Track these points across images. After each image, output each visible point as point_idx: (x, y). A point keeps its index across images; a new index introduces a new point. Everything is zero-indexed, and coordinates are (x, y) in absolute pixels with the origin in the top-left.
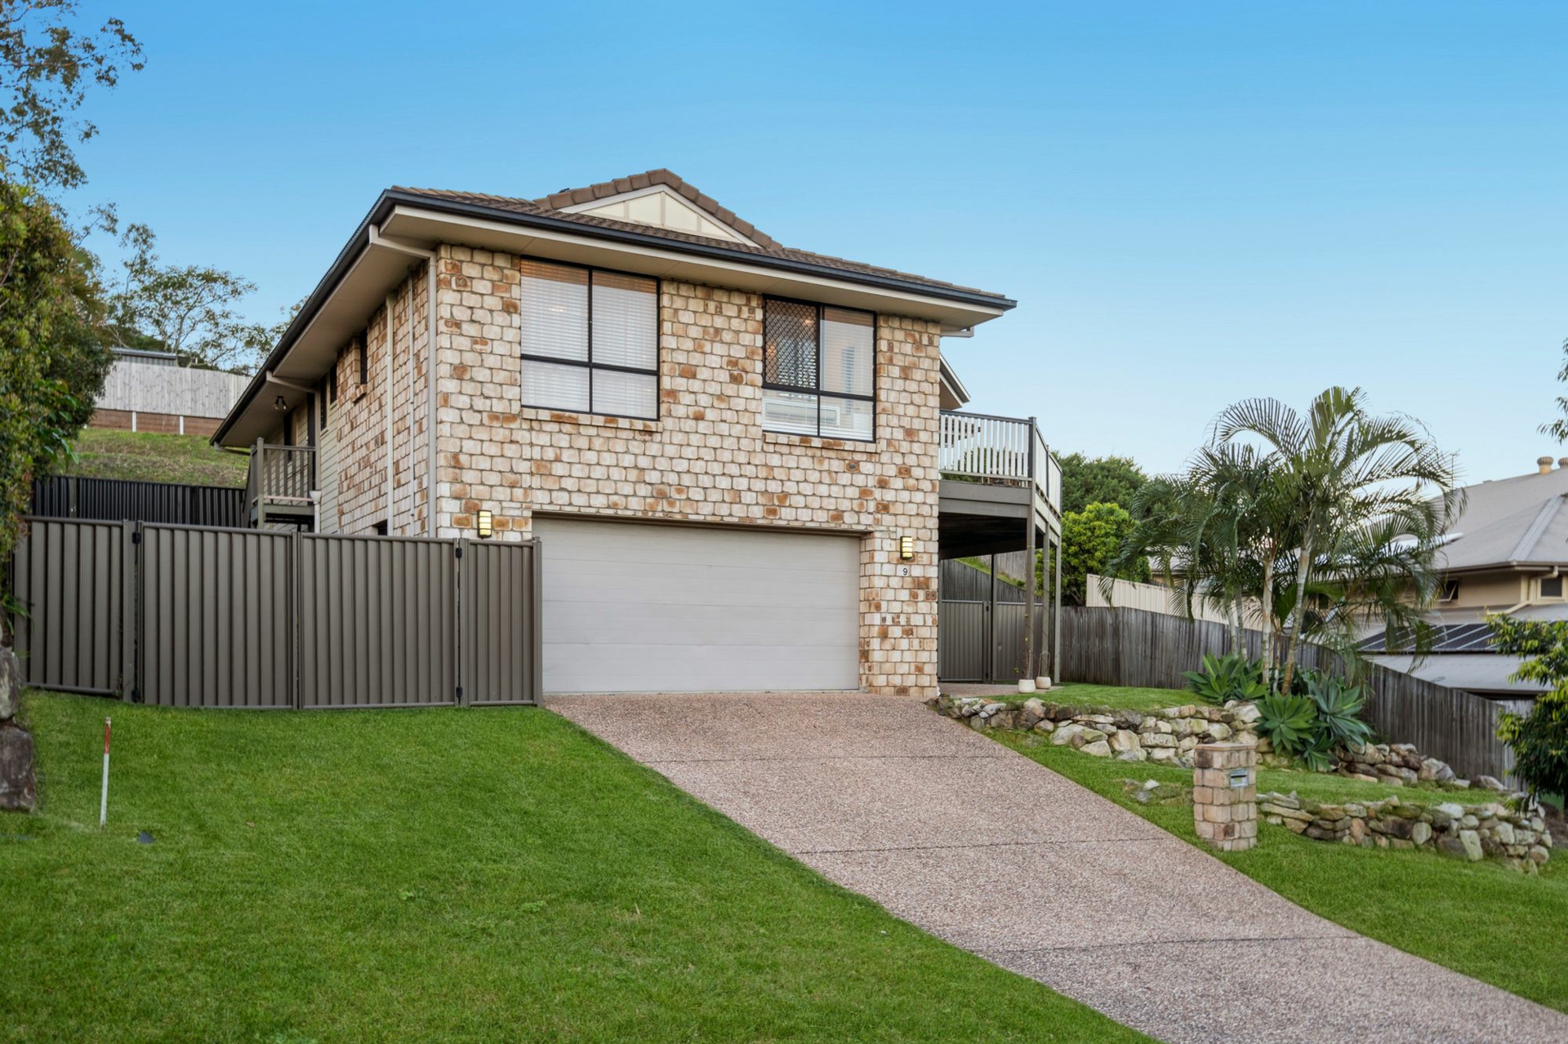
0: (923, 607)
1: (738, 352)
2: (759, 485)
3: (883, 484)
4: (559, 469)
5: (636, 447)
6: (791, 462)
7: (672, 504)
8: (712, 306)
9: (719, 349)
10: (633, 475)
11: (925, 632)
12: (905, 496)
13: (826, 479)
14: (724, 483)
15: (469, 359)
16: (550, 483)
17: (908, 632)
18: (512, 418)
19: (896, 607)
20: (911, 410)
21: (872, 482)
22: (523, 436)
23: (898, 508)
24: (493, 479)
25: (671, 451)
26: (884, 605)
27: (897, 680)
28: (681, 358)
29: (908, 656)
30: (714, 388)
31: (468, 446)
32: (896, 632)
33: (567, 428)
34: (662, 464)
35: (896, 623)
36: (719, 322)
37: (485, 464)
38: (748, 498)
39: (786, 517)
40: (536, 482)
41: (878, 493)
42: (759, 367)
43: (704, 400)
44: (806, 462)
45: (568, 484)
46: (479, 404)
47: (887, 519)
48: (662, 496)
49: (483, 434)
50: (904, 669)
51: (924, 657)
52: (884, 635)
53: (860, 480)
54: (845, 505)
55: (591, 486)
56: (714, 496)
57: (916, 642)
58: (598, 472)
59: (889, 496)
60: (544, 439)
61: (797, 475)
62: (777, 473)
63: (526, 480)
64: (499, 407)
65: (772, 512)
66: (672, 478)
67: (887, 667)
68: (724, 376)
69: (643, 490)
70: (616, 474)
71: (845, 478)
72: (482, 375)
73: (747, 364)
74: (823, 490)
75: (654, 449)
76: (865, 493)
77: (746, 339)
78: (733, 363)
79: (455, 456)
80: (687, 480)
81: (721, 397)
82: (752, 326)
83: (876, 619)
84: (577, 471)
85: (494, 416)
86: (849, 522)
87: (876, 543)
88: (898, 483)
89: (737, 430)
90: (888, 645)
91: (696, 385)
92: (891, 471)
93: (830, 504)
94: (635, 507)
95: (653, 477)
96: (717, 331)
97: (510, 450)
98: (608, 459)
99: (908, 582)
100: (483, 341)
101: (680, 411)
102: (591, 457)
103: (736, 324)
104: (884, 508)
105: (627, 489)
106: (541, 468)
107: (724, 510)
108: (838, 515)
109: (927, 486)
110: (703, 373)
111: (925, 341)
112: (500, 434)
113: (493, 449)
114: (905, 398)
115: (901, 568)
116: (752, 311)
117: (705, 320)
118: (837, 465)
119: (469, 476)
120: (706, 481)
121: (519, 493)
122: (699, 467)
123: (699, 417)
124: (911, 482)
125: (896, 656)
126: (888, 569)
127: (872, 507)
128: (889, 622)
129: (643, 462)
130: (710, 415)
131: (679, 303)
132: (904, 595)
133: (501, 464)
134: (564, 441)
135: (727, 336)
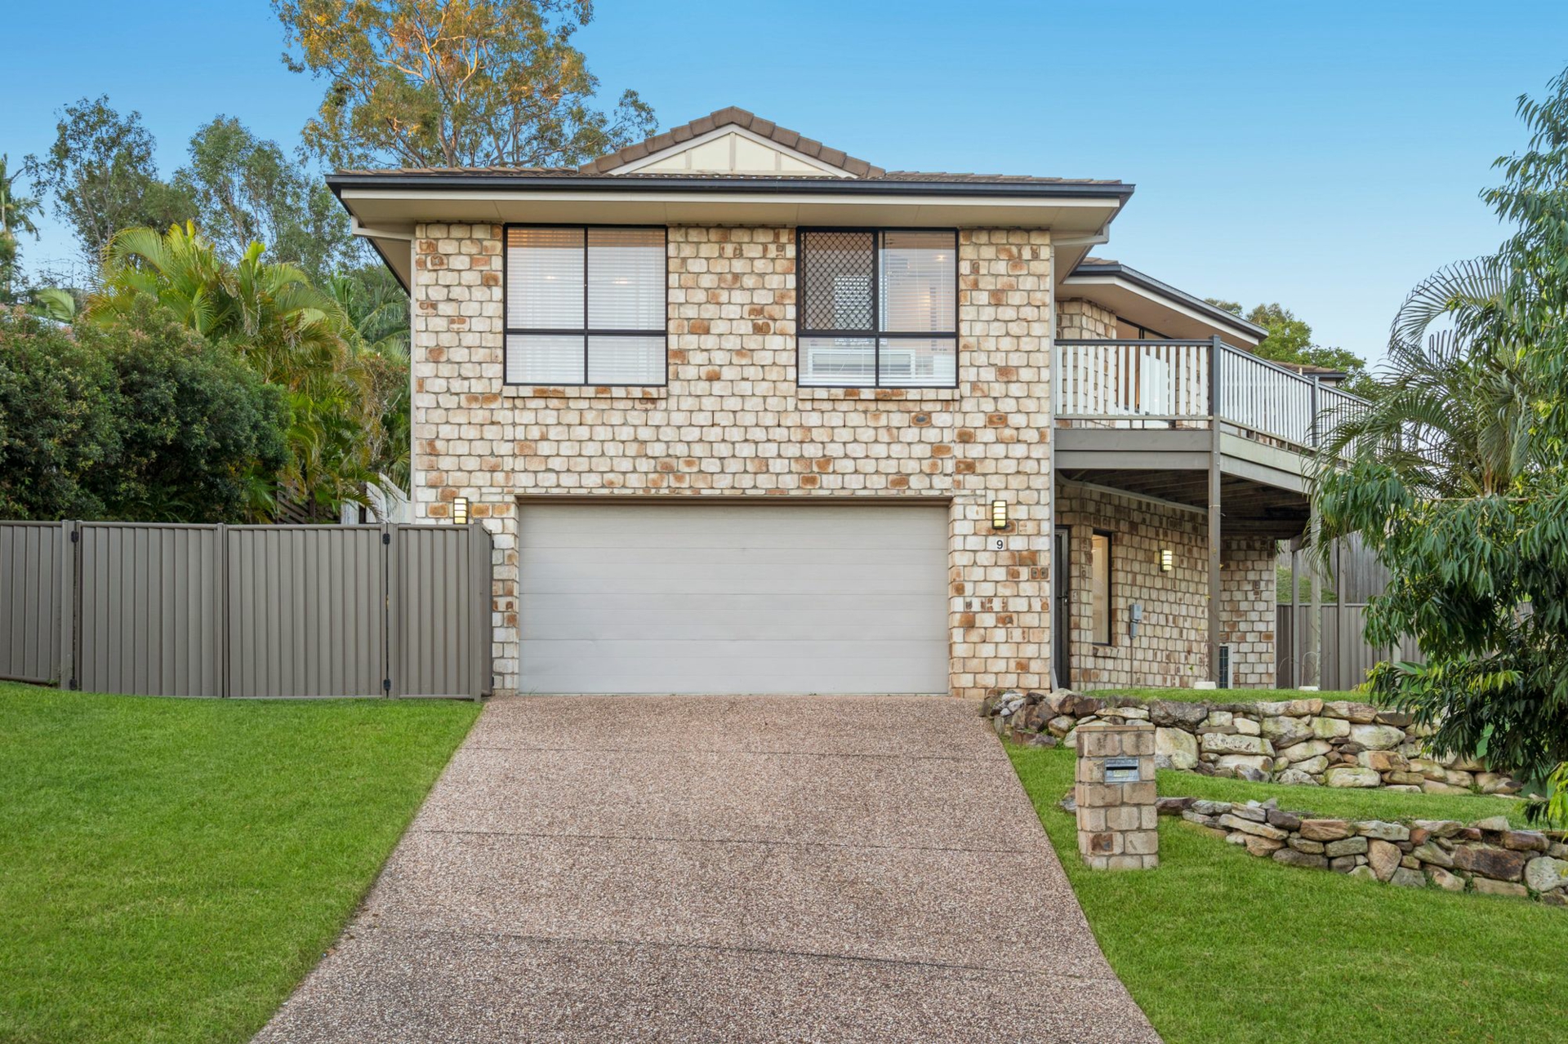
0: (1028, 588)
1: (763, 298)
2: (792, 450)
3: (965, 438)
4: (545, 448)
5: (635, 417)
6: (836, 420)
7: (680, 478)
8: (729, 249)
9: (738, 296)
10: (632, 449)
11: (1031, 620)
12: (1000, 450)
13: (884, 436)
14: (747, 450)
15: (446, 339)
16: (535, 465)
17: (1006, 620)
18: (493, 397)
19: (987, 589)
20: (1007, 343)
21: (948, 436)
22: (504, 416)
23: (990, 466)
24: (472, 463)
25: (678, 418)
26: (969, 588)
27: (989, 680)
28: (691, 312)
29: (1005, 651)
30: (733, 343)
31: (446, 431)
32: (988, 620)
33: (554, 403)
34: (668, 434)
35: (986, 608)
36: (739, 266)
37: (462, 448)
38: (777, 466)
39: (829, 485)
40: (519, 464)
41: (958, 450)
42: (791, 312)
43: (719, 357)
44: (855, 419)
45: (556, 463)
46: (457, 386)
47: (972, 481)
48: (668, 470)
49: (460, 417)
50: (1001, 665)
51: (1030, 650)
52: (969, 624)
53: (931, 435)
54: (911, 466)
55: (583, 464)
56: (733, 466)
57: (1017, 635)
58: (590, 449)
59: (975, 451)
60: (528, 417)
61: (845, 435)
62: (817, 434)
63: (508, 463)
64: (478, 387)
65: (811, 480)
66: (680, 450)
67: (974, 664)
68: (746, 327)
69: (644, 465)
70: (612, 449)
71: (911, 434)
72: (459, 355)
73: (776, 311)
74: (880, 450)
75: (657, 418)
76: (939, 450)
77: (774, 282)
78: (757, 311)
79: (431, 443)
80: (698, 451)
81: (740, 352)
82: (781, 265)
83: (958, 604)
84: (566, 449)
85: (473, 397)
86: (917, 486)
87: (957, 511)
88: (989, 435)
89: (763, 388)
90: (974, 636)
91: (709, 341)
92: (979, 420)
93: (891, 467)
94: (635, 485)
95: (658, 449)
96: (736, 277)
97: (490, 432)
98: (602, 433)
99: (1004, 557)
100: (461, 319)
101: (690, 372)
102: (583, 433)
103: (760, 265)
104: (968, 467)
105: (626, 465)
106: (525, 449)
107: (746, 482)
108: (902, 479)
109: (1032, 435)
110: (718, 327)
111: (1027, 254)
112: (480, 416)
113: (472, 433)
114: (997, 329)
115: (992, 542)
116: (781, 248)
117: (721, 266)
118: (897, 419)
119: (445, 463)
120: (723, 450)
121: (499, 477)
122: (714, 434)
123: (713, 378)
124: (1008, 433)
125: (987, 650)
126: (974, 543)
127: (949, 466)
128: (976, 607)
129: (645, 434)
130: (727, 373)
131: (687, 251)
132: (1000, 574)
133: (480, 448)
134: (550, 417)
135: (749, 282)
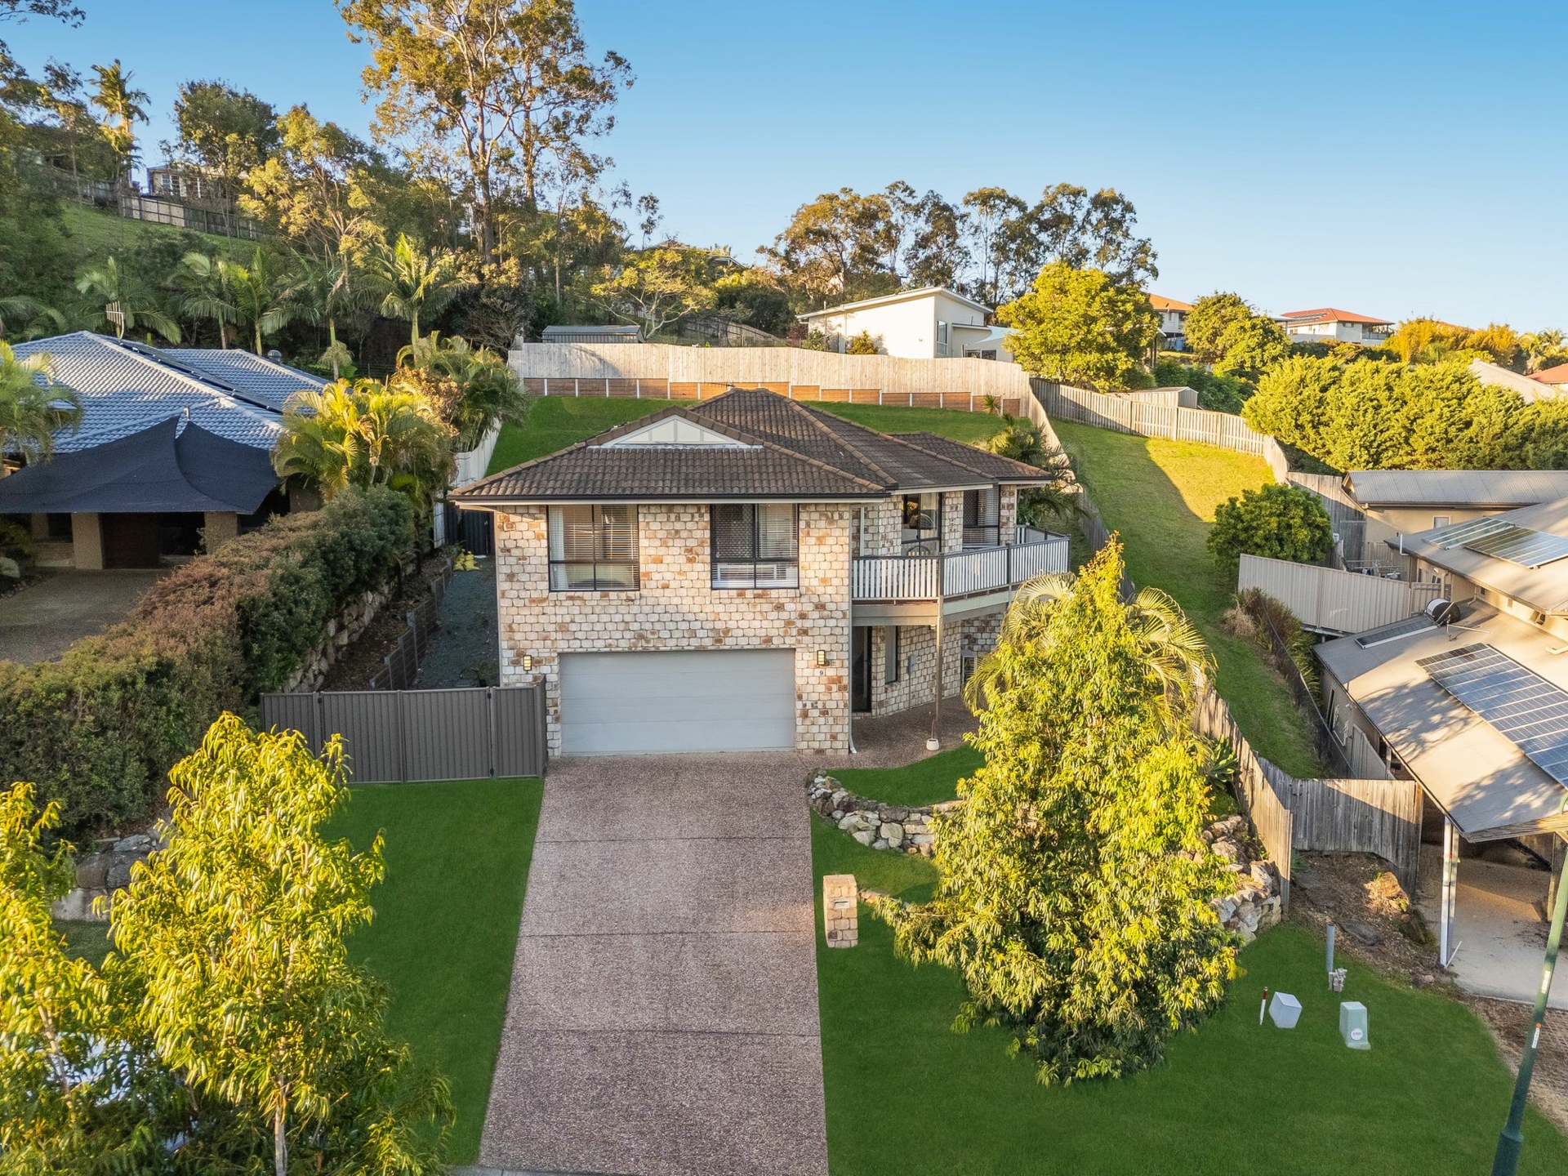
0: (836, 695)
1: (691, 543)
2: (709, 625)
3: (803, 616)
4: (573, 627)
5: (623, 609)
6: (733, 608)
7: (648, 641)
8: (673, 516)
9: (678, 542)
10: (621, 626)
11: (838, 713)
12: (821, 623)
13: (759, 616)
14: (685, 626)
15: (516, 569)
16: (568, 636)
17: (824, 713)
18: (544, 600)
19: (815, 697)
20: (825, 565)
21: (793, 616)
22: (550, 610)
23: (816, 632)
24: (533, 636)
25: (646, 609)
26: (805, 696)
27: (816, 745)
28: (652, 552)
29: (824, 729)
30: (676, 568)
31: (518, 619)
32: (815, 713)
33: (577, 602)
34: (641, 618)
35: (814, 707)
36: (678, 526)
37: (528, 628)
38: (701, 634)
39: (729, 643)
40: (559, 636)
41: (799, 623)
42: (708, 550)
43: (668, 576)
44: (743, 608)
45: (579, 635)
46: (523, 594)
47: (806, 639)
48: (641, 637)
49: (526, 611)
50: (822, 737)
51: (838, 729)
52: (805, 715)
53: (784, 615)
54: (774, 632)
55: (594, 635)
56: (677, 634)
57: (831, 720)
58: (598, 627)
59: (808, 624)
60: (564, 610)
61: (738, 616)
62: (722, 616)
63: (553, 636)
64: (535, 595)
65: (719, 641)
66: (648, 626)
67: (807, 736)
68: (683, 559)
69: (628, 635)
70: (610, 627)
71: (774, 615)
72: (524, 577)
73: (699, 550)
74: (757, 624)
75: (635, 609)
76: (789, 623)
77: (698, 534)
78: (690, 550)
79: (510, 626)
80: (658, 626)
81: (680, 573)
82: (702, 525)
83: (799, 705)
84: (585, 627)
85: (532, 601)
86: (777, 642)
87: (798, 655)
88: (816, 615)
89: (693, 592)
90: (808, 722)
91: (662, 567)
92: (810, 607)
93: (763, 633)
94: (624, 645)
95: (636, 626)
96: (677, 532)
97: (543, 619)
98: (605, 618)
99: (824, 680)
100: (524, 558)
101: (653, 584)
102: (594, 618)
103: (690, 525)
104: (805, 632)
105: (618, 635)
106: (562, 628)
107: (684, 643)
108: (769, 640)
109: (840, 615)
110: (668, 559)
111: (836, 516)
112: (537, 610)
113: (533, 620)
114: (820, 557)
115: (817, 672)
116: (702, 516)
117: (669, 526)
118: (766, 607)
119: (518, 636)
120: (672, 626)
121: (548, 643)
122: (666, 617)
123: (665, 587)
124: (826, 613)
125: (815, 729)
126: (807, 672)
127: (794, 632)
128: (809, 706)
129: (628, 618)
130: (673, 584)
131: (650, 518)
132: (822, 688)
133: (538, 628)
134: (576, 610)
135: (684, 534)
